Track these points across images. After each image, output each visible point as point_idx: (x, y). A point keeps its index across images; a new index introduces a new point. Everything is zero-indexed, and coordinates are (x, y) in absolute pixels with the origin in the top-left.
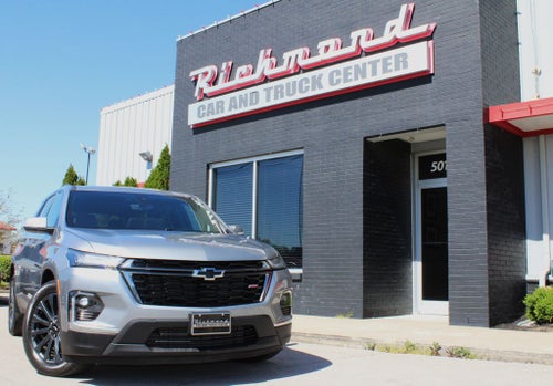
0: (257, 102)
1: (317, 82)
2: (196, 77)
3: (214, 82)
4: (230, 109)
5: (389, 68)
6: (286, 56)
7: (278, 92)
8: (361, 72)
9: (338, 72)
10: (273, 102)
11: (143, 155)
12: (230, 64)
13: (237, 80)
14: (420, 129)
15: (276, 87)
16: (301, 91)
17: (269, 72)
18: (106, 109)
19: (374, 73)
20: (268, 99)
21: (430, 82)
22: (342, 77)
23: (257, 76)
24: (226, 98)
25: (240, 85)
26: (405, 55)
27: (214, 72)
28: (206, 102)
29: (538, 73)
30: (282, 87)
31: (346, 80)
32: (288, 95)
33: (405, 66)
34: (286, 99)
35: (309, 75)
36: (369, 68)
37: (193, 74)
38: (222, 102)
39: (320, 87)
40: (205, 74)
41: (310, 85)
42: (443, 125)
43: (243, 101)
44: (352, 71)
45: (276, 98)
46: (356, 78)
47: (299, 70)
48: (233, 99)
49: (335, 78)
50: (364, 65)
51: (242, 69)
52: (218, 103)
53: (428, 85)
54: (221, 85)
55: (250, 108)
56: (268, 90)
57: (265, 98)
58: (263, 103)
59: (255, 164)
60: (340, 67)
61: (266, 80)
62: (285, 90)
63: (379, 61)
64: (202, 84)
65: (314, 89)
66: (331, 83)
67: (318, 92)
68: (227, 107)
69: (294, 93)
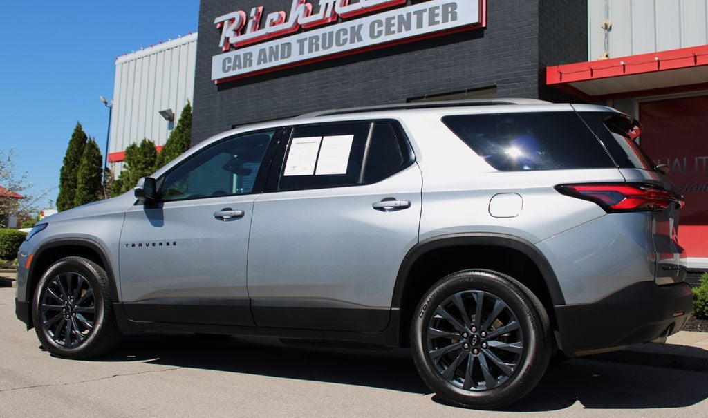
0: (289, 55)
2: (222, 23)
3: (241, 30)
4: (259, 63)
5: (437, 19)
7: (313, 44)
8: (404, 23)
9: (380, 23)
10: (307, 56)
11: (163, 113)
12: (261, 9)
13: (268, 29)
14: (469, 91)
15: (311, 38)
16: (338, 44)
17: (303, 21)
18: (122, 59)
19: (420, 25)
20: (301, 52)
21: (482, 36)
22: (383, 28)
23: (289, 25)
24: (255, 49)
25: (270, 34)
27: (241, 18)
28: (232, 54)
29: (608, 28)
30: (317, 38)
31: (388, 32)
32: (324, 47)
33: (454, 18)
34: (322, 52)
35: (347, 25)
36: (414, 18)
37: (218, 20)
38: (251, 54)
39: (360, 39)
40: (232, 20)
41: (348, 36)
42: (495, 87)
43: (273, 53)
44: (395, 21)
45: (310, 51)
46: (400, 31)
47: (337, 19)
48: (262, 51)
49: (377, 29)
50: (409, 15)
51: (273, 16)
52: (245, 55)
53: (480, 40)
54: (250, 34)
55: (281, 62)
56: (301, 42)
57: (298, 50)
58: (295, 57)
60: (382, 16)
61: (299, 29)
62: (320, 43)
63: (425, 10)
64: (228, 32)
65: (352, 41)
66: (372, 36)
68: (256, 60)
69: (331, 45)
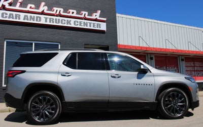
0: (40, 21)
1: (69, 22)
4: (24, 19)
6: (55, 9)
15: (50, 18)
17: (46, 11)
20: (46, 22)
22: (79, 24)
23: (40, 11)
26: (100, 25)
30: (53, 19)
32: (56, 23)
33: (100, 27)
35: (65, 19)
41: (66, 22)
43: (32, 18)
45: (50, 22)
46: (84, 26)
50: (87, 23)
56: (46, 18)
57: (44, 20)
59: (34, 44)
67: (69, 25)
